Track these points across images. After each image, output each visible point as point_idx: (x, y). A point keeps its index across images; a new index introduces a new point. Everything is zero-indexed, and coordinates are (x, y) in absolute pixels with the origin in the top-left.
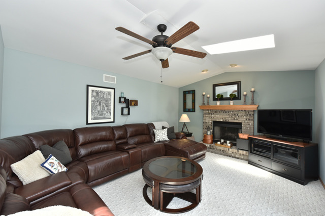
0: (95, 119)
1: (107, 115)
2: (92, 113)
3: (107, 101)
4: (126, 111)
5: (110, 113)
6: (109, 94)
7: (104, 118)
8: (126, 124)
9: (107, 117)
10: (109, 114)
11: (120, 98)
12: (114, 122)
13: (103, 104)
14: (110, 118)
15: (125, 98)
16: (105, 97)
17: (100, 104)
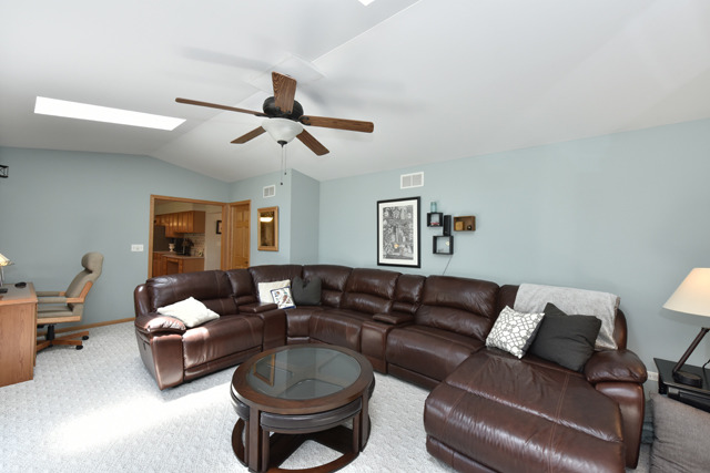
0: (388, 257)
1: (407, 251)
2: (384, 246)
3: (406, 224)
4: (444, 244)
5: (412, 248)
6: (410, 210)
7: (401, 257)
8: (446, 275)
9: (406, 255)
10: (410, 251)
11: (429, 216)
12: (419, 266)
13: (401, 231)
14: (412, 259)
15: (441, 214)
16: (403, 218)
17: (395, 231)
